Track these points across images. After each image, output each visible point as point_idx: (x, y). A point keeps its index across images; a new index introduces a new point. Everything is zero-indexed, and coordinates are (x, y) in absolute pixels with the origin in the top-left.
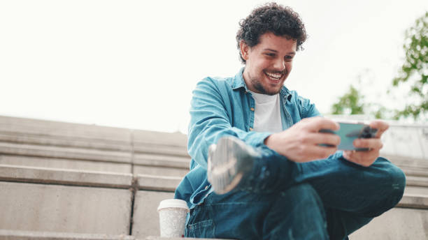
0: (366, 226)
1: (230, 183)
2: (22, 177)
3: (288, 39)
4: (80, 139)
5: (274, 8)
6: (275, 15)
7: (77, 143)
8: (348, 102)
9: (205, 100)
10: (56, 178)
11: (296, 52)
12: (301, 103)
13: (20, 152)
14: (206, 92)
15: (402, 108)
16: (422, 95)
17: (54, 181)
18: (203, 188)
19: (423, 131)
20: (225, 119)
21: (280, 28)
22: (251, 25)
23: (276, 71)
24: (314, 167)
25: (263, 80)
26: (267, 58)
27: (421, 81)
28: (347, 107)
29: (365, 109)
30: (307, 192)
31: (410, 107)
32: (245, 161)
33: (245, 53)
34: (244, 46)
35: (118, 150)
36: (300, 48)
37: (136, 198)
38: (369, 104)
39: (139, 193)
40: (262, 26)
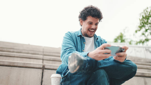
0: (123, 84)
1: (75, 69)
2: (3, 64)
3: (96, 18)
4: (24, 50)
5: (91, 7)
6: (92, 10)
7: (23, 51)
8: (120, 38)
9: (67, 41)
10: (16, 65)
11: (99, 22)
12: (102, 41)
13: (3, 55)
14: (68, 38)
15: (138, 41)
16: (145, 36)
17: (14, 66)
18: (66, 70)
19: (146, 48)
20: (74, 48)
21: (94, 15)
22: (84, 13)
23: (92, 29)
24: (105, 63)
25: (88, 32)
26: (89, 25)
27: (145, 31)
28: (119, 40)
29: (126, 41)
30: (102, 72)
31: (141, 40)
32: (81, 61)
33: (82, 23)
34: (81, 20)
35: (38, 54)
36: (101, 21)
37: (44, 72)
38: (127, 39)
39: (45, 70)
40: (87, 14)
